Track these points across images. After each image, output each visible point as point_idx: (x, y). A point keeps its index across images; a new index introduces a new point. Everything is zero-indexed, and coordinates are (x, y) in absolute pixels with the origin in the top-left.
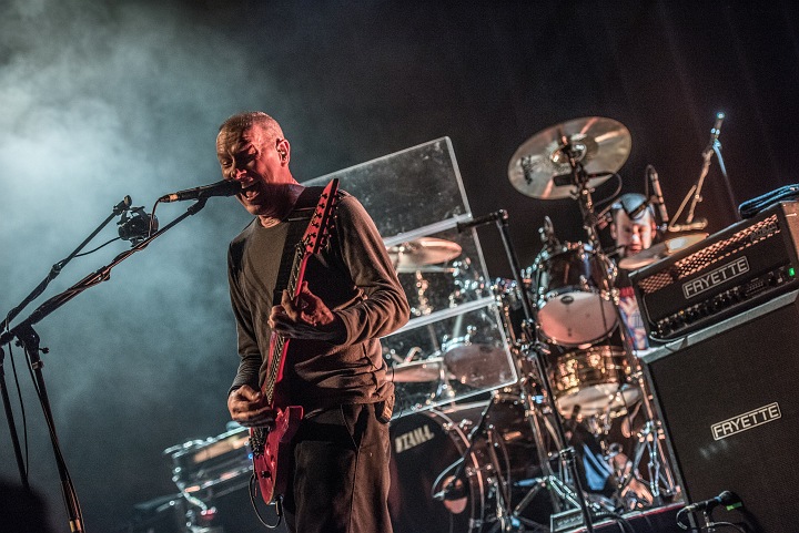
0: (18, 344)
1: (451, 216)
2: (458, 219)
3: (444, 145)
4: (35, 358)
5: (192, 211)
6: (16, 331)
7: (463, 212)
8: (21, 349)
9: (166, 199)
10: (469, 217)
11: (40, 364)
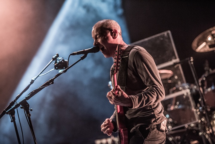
0: (21, 108)
1: (171, 60)
2: (174, 61)
3: (168, 34)
4: (28, 113)
5: (82, 58)
6: (21, 103)
7: (176, 58)
8: (23, 110)
9: (73, 54)
10: (178, 60)
11: (30, 115)
